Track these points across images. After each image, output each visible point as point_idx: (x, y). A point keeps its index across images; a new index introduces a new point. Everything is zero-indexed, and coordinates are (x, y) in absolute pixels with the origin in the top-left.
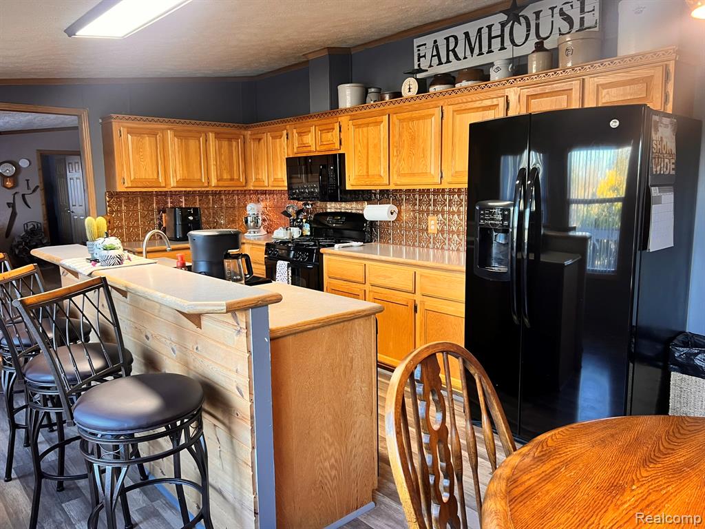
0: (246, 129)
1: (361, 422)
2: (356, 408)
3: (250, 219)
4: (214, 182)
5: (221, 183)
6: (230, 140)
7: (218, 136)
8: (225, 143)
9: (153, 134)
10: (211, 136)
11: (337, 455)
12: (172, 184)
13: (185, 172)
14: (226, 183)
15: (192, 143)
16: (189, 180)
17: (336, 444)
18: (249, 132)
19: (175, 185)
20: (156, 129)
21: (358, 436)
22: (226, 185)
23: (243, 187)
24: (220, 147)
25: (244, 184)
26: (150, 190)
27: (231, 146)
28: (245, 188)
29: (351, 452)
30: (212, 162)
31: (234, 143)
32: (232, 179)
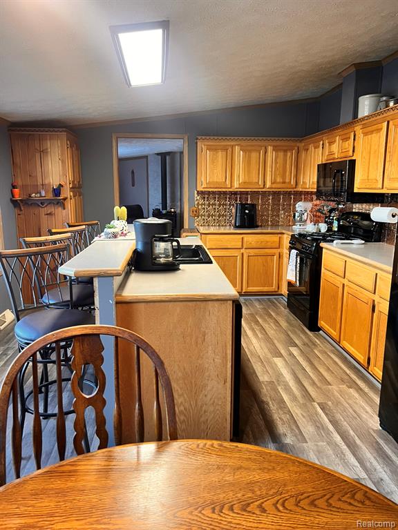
0: (301, 141)
1: (213, 388)
2: (207, 374)
3: (297, 214)
4: (268, 184)
5: (274, 186)
6: (285, 151)
7: (276, 149)
8: (281, 154)
9: (225, 149)
10: (270, 149)
11: (187, 405)
12: (236, 186)
13: (246, 176)
14: (279, 186)
15: (254, 155)
16: (250, 183)
17: (185, 395)
18: (303, 144)
19: (238, 187)
20: (227, 145)
21: (209, 397)
22: (278, 187)
23: (293, 188)
24: (276, 158)
25: (294, 186)
26: (220, 190)
27: (285, 156)
28: (295, 190)
29: (201, 407)
30: (268, 169)
31: (289, 154)
32: (284, 183)
